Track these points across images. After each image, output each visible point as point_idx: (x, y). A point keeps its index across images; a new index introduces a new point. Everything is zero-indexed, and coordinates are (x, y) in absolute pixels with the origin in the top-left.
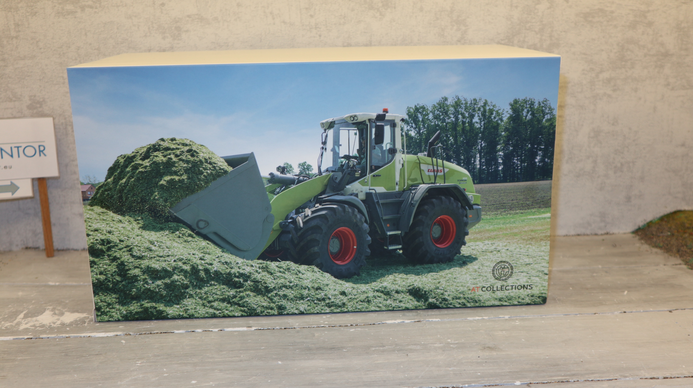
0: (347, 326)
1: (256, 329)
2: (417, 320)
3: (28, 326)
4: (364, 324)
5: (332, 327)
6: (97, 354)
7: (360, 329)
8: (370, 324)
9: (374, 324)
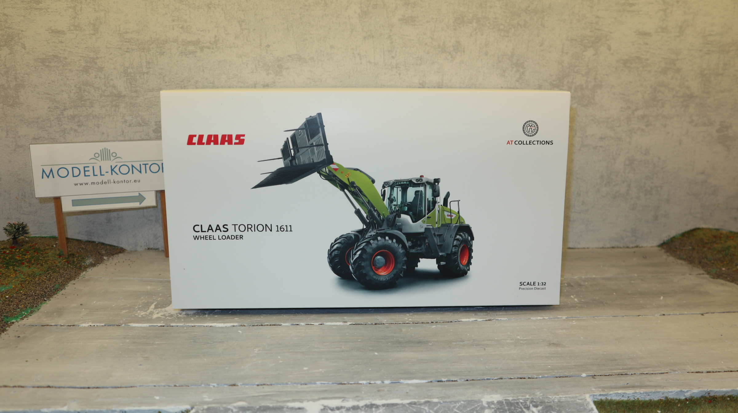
0: (428, 323)
1: (351, 324)
2: (488, 319)
3: (159, 315)
4: (443, 322)
5: (416, 323)
6: (220, 342)
7: (440, 326)
8: (448, 322)
9: (451, 322)
